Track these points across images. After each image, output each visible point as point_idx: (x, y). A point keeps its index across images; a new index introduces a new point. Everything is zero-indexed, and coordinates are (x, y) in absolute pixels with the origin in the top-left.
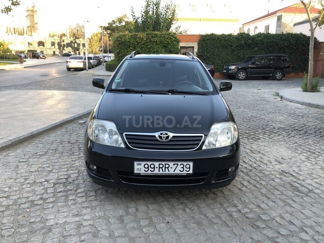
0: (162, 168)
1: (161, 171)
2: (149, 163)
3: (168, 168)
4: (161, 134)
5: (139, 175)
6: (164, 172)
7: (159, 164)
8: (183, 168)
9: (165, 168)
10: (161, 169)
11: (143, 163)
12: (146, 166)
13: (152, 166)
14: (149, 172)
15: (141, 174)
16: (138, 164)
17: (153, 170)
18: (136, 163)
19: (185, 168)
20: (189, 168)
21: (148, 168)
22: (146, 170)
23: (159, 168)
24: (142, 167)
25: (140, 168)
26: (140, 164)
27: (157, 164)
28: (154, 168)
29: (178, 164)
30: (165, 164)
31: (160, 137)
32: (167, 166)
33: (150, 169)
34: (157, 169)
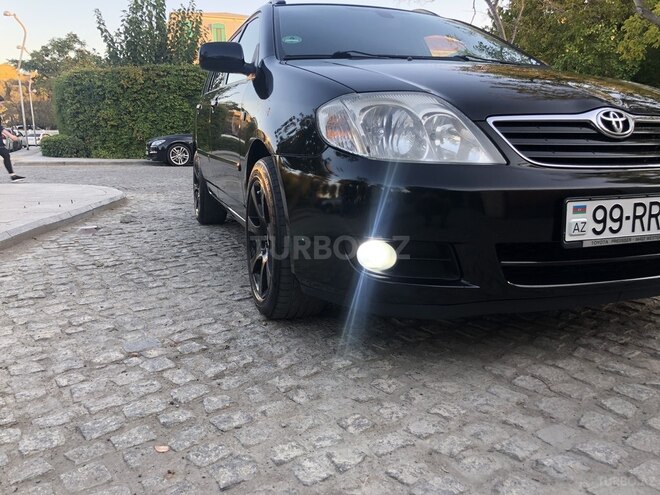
0: (641, 217)
1: (638, 232)
2: (608, 204)
3: (656, 216)
4: (607, 114)
5: (578, 249)
6: (646, 233)
7: (636, 205)
9: (651, 216)
10: (638, 221)
11: (591, 205)
12: (600, 215)
13: (616, 214)
14: (607, 234)
15: (585, 245)
16: (576, 210)
17: (615, 226)
18: (570, 206)
21: (604, 221)
22: (599, 227)
23: (635, 217)
24: (587, 217)
25: (581, 225)
26: (583, 210)
27: (628, 205)
28: (620, 220)
30: (652, 204)
32: (655, 211)
33: (609, 223)
34: (627, 224)
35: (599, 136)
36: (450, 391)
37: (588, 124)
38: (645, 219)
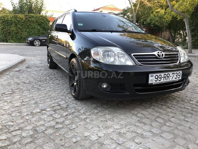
0: (165, 77)
1: (165, 80)
2: (158, 74)
3: (169, 77)
4: (158, 53)
6: (167, 81)
7: (164, 74)
8: (177, 76)
9: (168, 77)
10: (165, 78)
11: (154, 75)
14: (158, 81)
15: (153, 84)
17: (160, 79)
18: (150, 75)
19: (178, 75)
20: (180, 75)
21: (157, 78)
22: (156, 80)
23: (164, 77)
24: (154, 78)
25: (152, 79)
26: (153, 76)
27: (162, 74)
28: (161, 78)
29: (174, 73)
30: (168, 74)
31: (159, 55)
32: (168, 76)
33: (159, 79)
34: (162, 79)
35: (157, 58)
36: (123, 118)
37: (154, 55)
38: (166, 78)
